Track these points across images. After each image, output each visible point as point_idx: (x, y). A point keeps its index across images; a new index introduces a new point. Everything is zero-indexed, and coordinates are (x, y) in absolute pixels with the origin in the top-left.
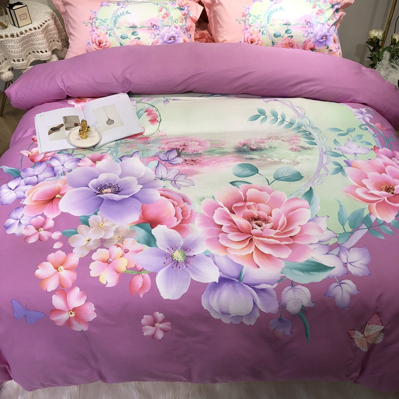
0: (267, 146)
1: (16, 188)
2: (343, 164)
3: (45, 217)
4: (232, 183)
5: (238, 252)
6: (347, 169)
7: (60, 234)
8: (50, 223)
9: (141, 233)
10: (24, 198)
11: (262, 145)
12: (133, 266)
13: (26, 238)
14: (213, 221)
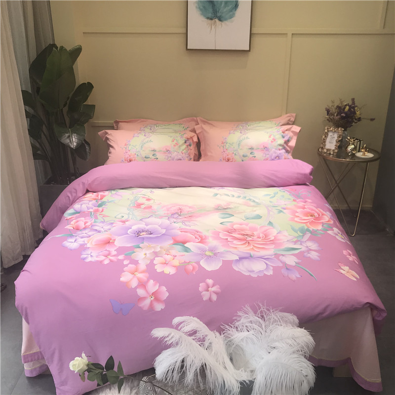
0: (233, 207)
1: (75, 241)
2: (281, 209)
3: (109, 251)
4: (221, 223)
5: (244, 249)
6: (284, 211)
7: (123, 256)
8: (114, 253)
9: (178, 247)
10: (86, 244)
11: (230, 207)
12: (183, 261)
13: (101, 262)
14: (220, 238)
